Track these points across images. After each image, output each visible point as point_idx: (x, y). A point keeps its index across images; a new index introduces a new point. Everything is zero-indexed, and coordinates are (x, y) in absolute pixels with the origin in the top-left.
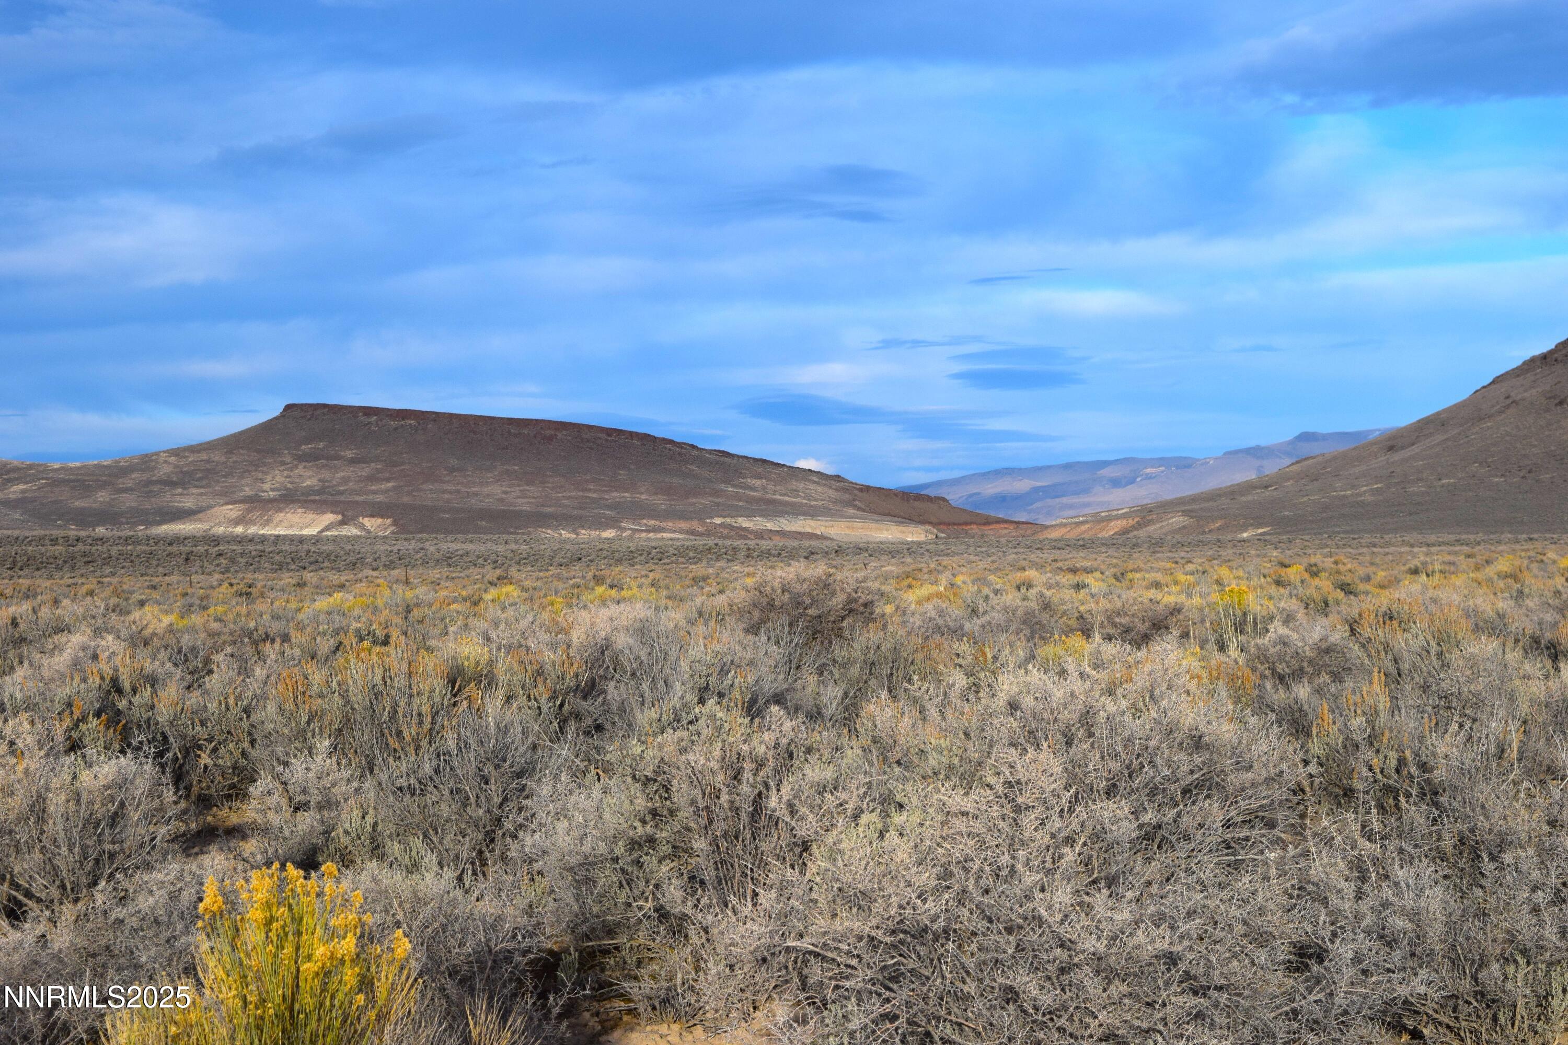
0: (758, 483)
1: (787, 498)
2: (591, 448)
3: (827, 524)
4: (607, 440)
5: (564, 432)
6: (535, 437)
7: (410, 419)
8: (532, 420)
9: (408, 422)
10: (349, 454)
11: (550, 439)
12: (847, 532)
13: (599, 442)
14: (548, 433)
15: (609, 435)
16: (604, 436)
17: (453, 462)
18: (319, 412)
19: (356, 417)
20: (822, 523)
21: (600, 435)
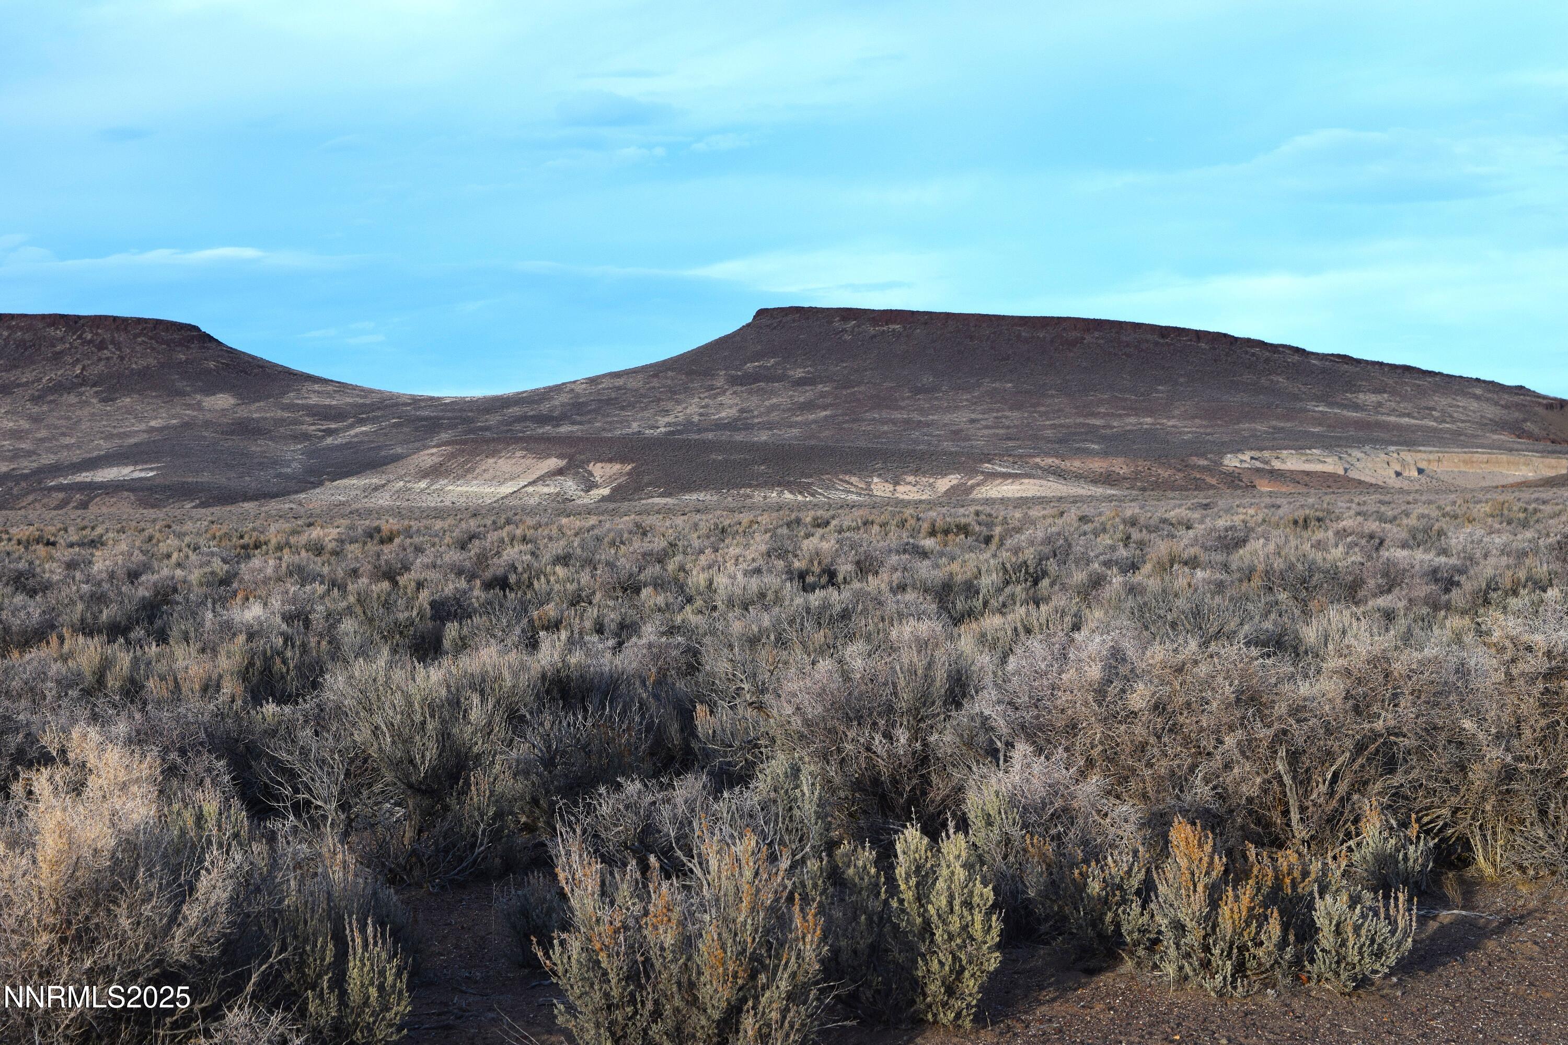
0: (1372, 398)
1: (1405, 420)
2: (1129, 355)
3: (1431, 457)
4: (1157, 344)
5: (1096, 334)
6: (1052, 341)
7: (895, 322)
8: (1053, 318)
9: (892, 327)
10: (799, 373)
11: (1073, 343)
12: (1463, 469)
13: (1144, 346)
14: (1075, 334)
15: (1163, 336)
16: (1156, 338)
17: (927, 379)
18: (790, 317)
19: (830, 322)
20: (1424, 456)
21: (1149, 337)
